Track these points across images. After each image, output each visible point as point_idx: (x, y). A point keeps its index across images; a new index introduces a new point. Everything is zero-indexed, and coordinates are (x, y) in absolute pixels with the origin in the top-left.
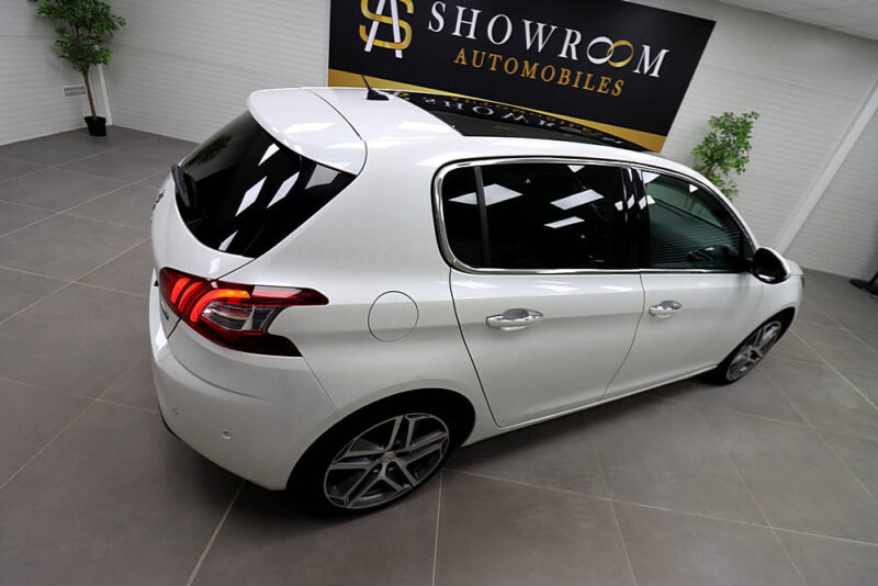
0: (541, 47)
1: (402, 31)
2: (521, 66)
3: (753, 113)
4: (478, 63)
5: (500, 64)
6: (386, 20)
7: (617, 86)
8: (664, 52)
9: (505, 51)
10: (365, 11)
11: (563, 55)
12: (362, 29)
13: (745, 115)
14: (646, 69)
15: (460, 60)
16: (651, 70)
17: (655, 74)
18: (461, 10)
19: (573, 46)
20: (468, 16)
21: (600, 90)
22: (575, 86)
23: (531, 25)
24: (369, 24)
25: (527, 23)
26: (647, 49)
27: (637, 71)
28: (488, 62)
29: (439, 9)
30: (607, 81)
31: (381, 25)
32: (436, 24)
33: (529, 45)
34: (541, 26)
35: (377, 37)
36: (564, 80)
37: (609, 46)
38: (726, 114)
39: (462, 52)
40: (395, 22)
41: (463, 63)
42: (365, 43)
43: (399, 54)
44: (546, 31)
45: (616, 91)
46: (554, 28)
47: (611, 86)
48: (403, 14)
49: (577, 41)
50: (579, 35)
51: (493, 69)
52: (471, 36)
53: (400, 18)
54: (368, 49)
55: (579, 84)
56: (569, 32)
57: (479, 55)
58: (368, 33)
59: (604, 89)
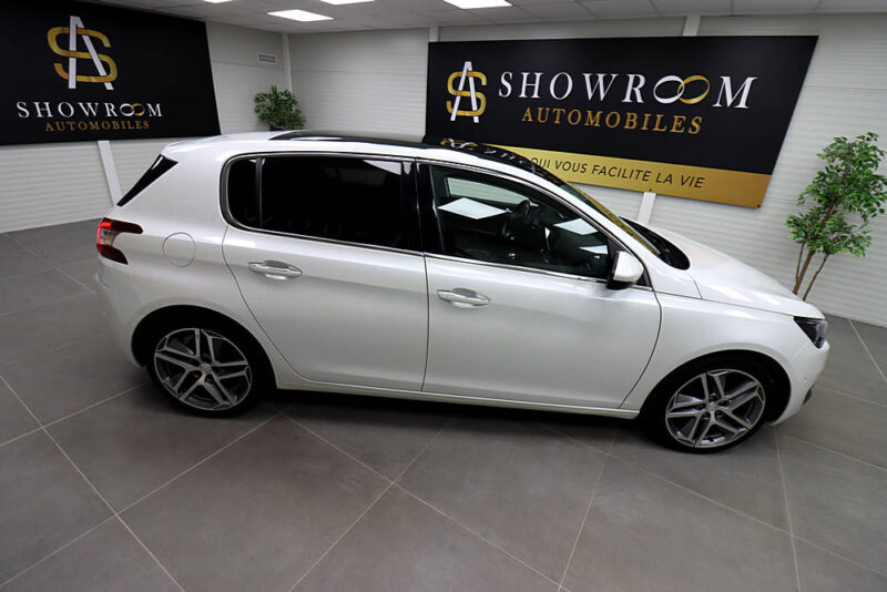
0: (602, 96)
1: (478, 100)
2: (584, 116)
3: (871, 134)
4: (542, 119)
5: (564, 117)
6: (466, 94)
7: (694, 124)
8: (749, 81)
9: (568, 104)
10: (451, 90)
11: (627, 99)
12: (449, 103)
13: (863, 137)
14: (730, 101)
15: (527, 118)
16: (737, 101)
17: (742, 105)
18: (525, 75)
19: (637, 90)
20: (531, 79)
21: (673, 130)
22: (644, 128)
23: (590, 77)
24: (453, 99)
25: (587, 76)
26: (727, 80)
27: (718, 105)
28: (552, 116)
29: (507, 78)
30: (680, 119)
31: (462, 98)
32: (505, 90)
33: (590, 95)
34: (601, 76)
35: (459, 109)
36: (631, 124)
37: (678, 83)
38: (839, 140)
39: (528, 110)
40: (473, 94)
41: (530, 120)
42: (451, 115)
43: (476, 120)
44: (606, 81)
45: (694, 129)
46: (614, 76)
47: (687, 124)
48: (479, 88)
49: (641, 85)
50: (642, 79)
51: (557, 122)
52: (536, 96)
53: (476, 90)
54: (453, 119)
55: (648, 126)
56: (632, 77)
57: (544, 111)
58: (453, 106)
59: (678, 128)
